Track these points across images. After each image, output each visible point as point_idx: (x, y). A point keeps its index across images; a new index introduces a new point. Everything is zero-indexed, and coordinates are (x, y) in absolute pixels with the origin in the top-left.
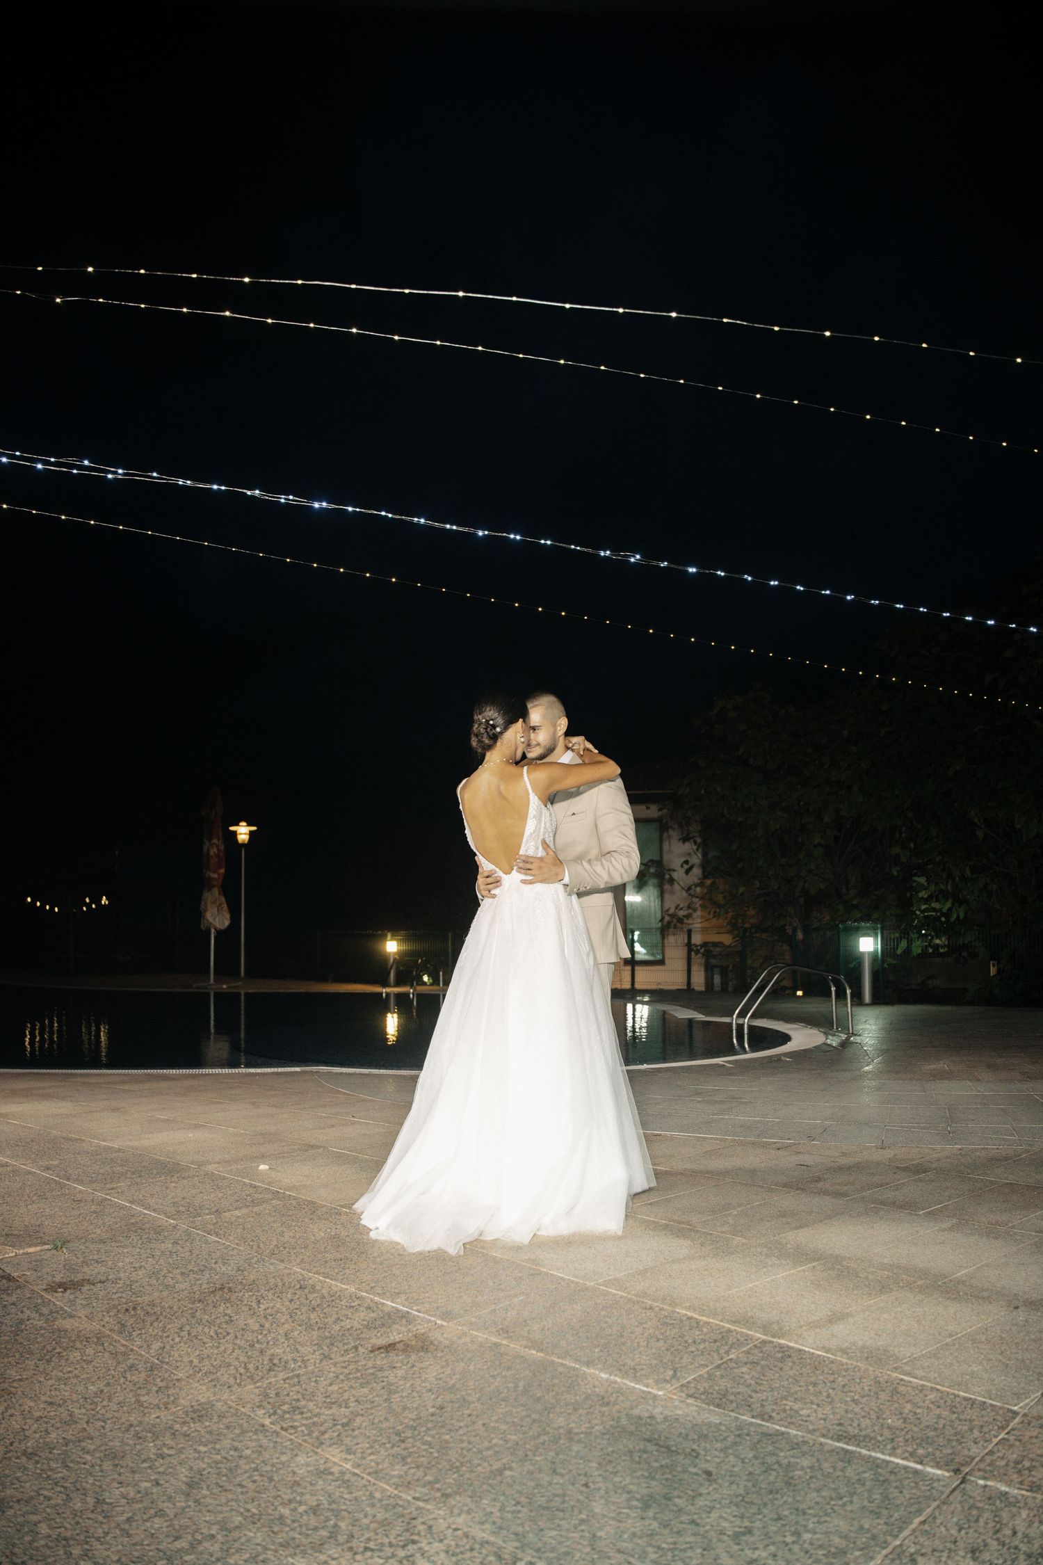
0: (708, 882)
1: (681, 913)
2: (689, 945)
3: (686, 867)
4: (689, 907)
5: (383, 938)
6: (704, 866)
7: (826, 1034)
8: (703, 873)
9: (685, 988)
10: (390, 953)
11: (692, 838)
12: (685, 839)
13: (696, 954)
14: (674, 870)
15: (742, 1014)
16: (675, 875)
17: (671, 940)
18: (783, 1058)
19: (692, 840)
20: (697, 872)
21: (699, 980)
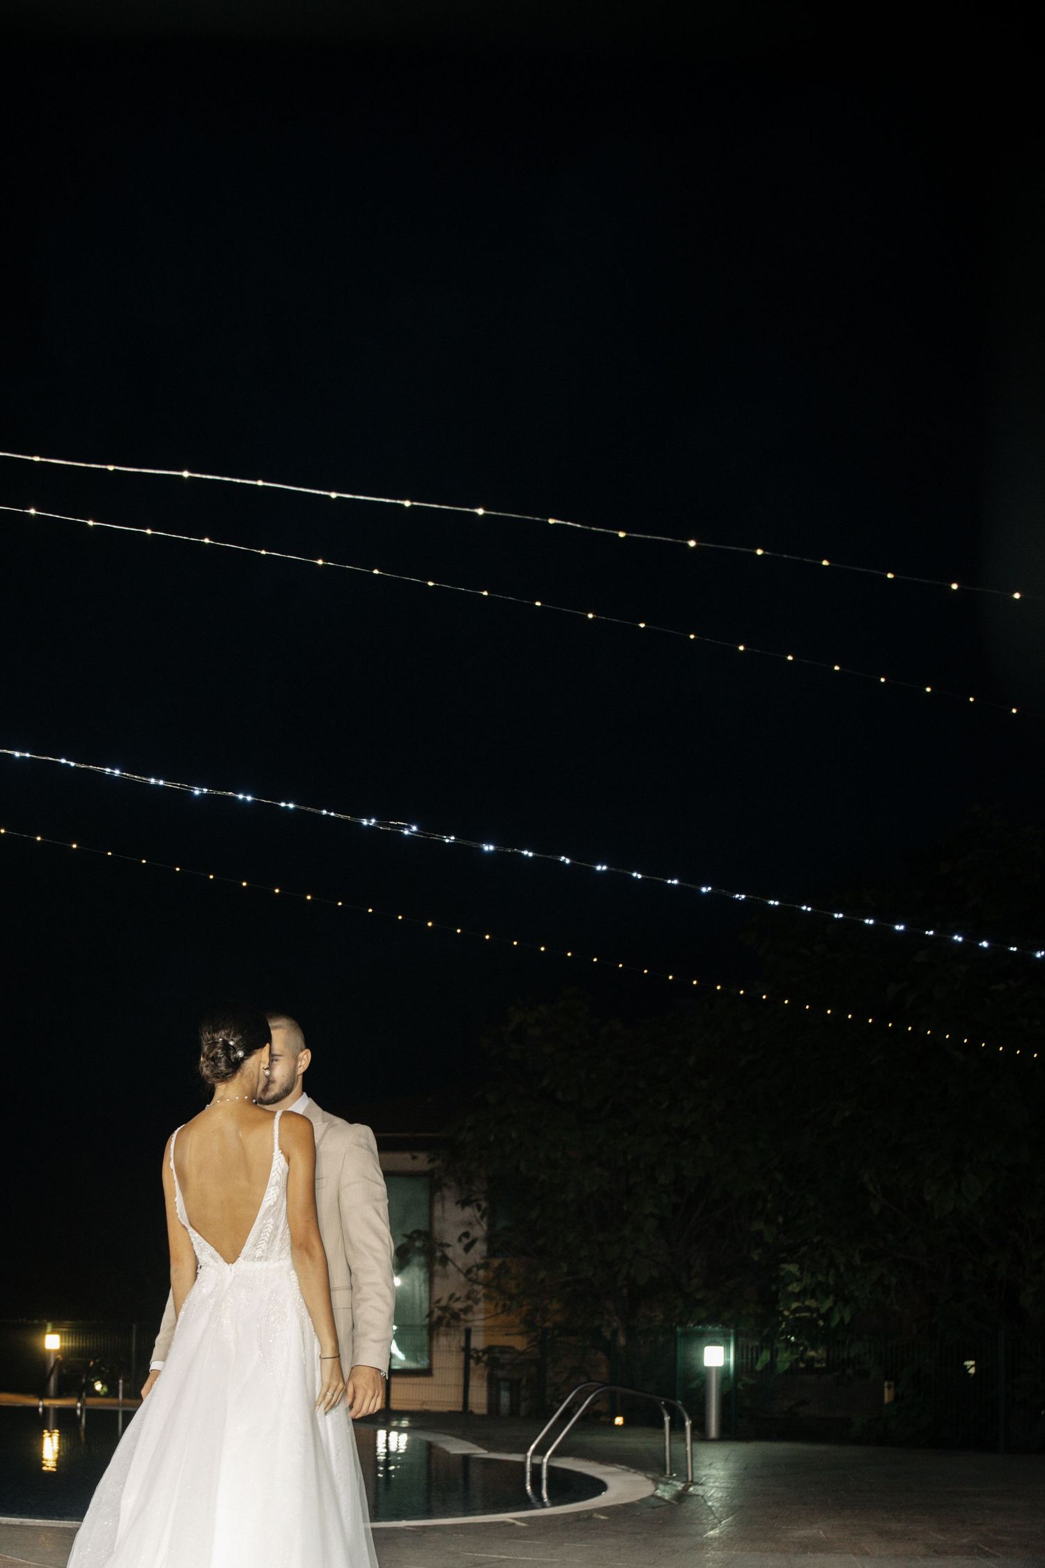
0: (496, 1262)
1: (458, 1306)
2: (467, 1350)
3: (465, 1241)
4: (468, 1297)
5: (41, 1330)
6: (490, 1239)
7: (656, 1482)
8: (489, 1250)
9: (460, 1409)
10: (49, 1351)
11: (476, 1200)
12: (464, 1203)
13: (477, 1363)
14: (448, 1246)
15: (540, 1451)
16: (450, 1252)
17: (442, 1342)
18: (595, 1515)
19: (474, 1204)
20: (480, 1248)
21: (479, 1399)
